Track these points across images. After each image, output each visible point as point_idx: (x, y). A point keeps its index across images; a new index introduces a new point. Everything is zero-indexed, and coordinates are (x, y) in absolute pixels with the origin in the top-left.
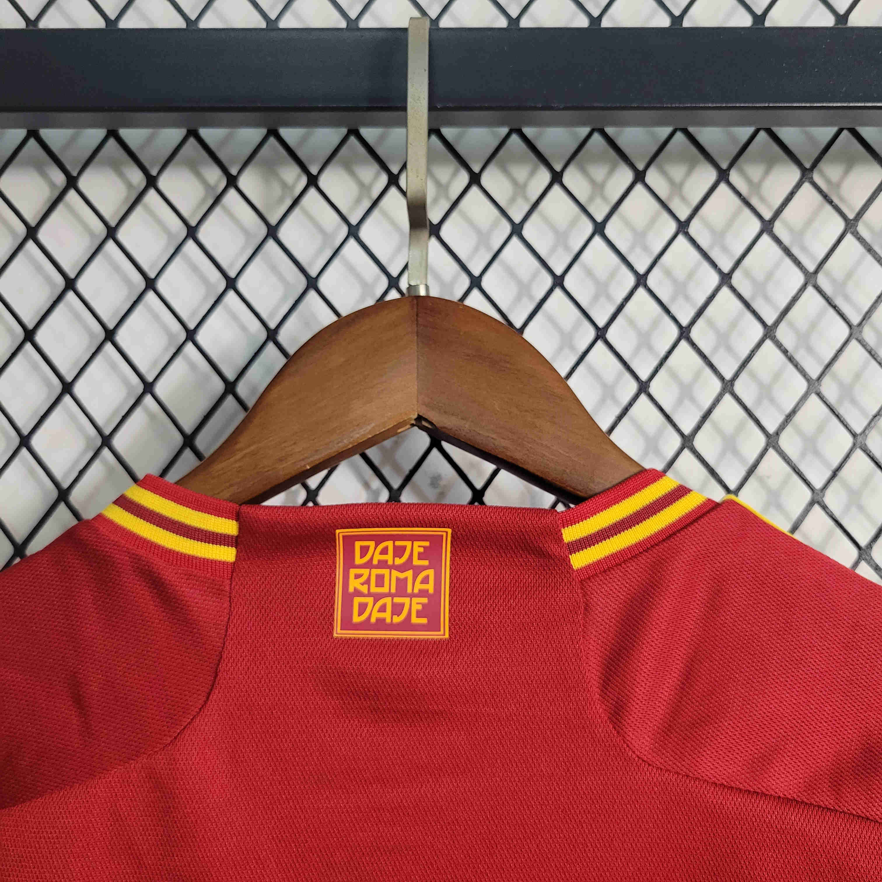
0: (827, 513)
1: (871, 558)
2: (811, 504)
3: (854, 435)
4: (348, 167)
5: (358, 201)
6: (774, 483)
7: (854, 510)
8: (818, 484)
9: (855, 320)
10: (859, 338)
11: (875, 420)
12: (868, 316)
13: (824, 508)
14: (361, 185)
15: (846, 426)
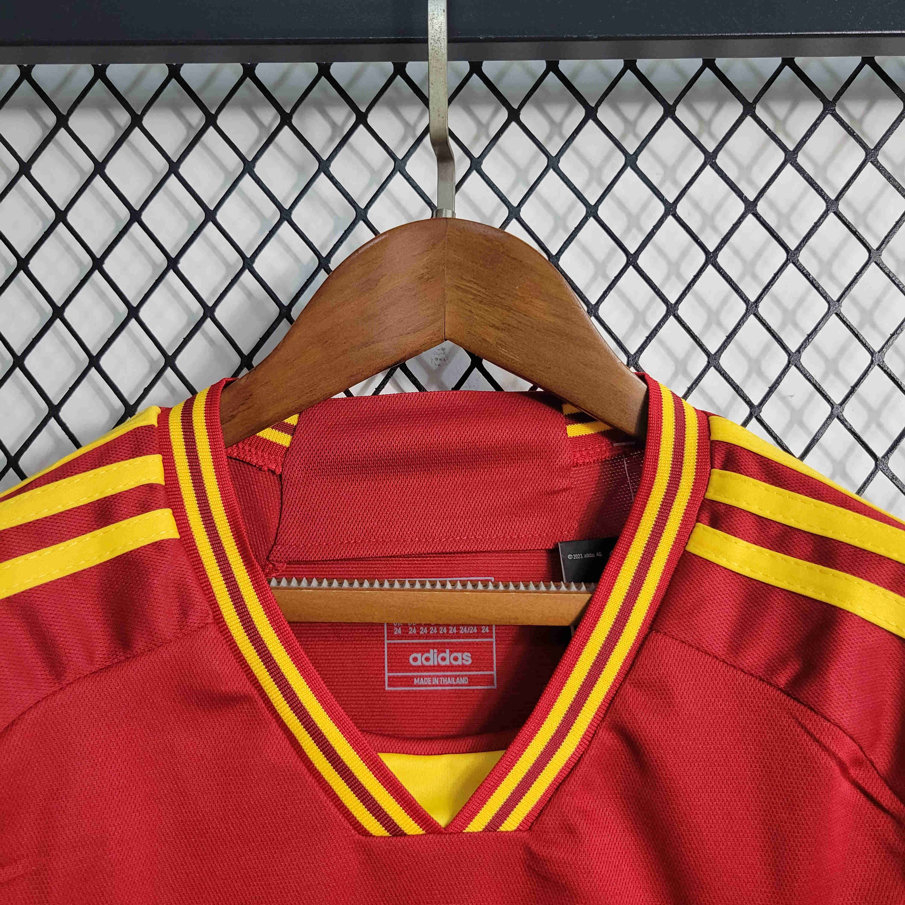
0: (846, 426)
1: (888, 469)
2: (830, 418)
3: (872, 353)
4: (394, 108)
5: (404, 139)
6: (797, 402)
7: (873, 427)
8: (837, 399)
9: (874, 245)
10: (878, 262)
11: (893, 339)
12: (887, 240)
13: (843, 421)
14: (406, 124)
15: (865, 345)
